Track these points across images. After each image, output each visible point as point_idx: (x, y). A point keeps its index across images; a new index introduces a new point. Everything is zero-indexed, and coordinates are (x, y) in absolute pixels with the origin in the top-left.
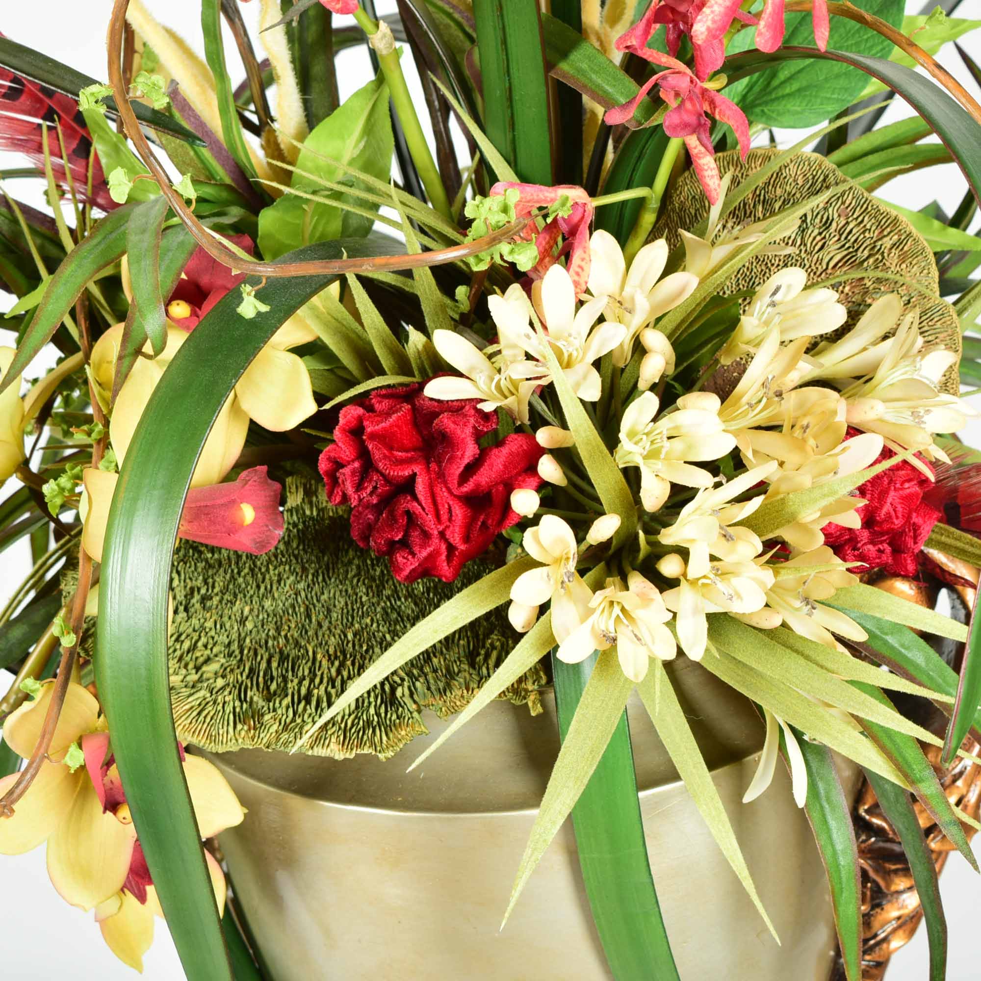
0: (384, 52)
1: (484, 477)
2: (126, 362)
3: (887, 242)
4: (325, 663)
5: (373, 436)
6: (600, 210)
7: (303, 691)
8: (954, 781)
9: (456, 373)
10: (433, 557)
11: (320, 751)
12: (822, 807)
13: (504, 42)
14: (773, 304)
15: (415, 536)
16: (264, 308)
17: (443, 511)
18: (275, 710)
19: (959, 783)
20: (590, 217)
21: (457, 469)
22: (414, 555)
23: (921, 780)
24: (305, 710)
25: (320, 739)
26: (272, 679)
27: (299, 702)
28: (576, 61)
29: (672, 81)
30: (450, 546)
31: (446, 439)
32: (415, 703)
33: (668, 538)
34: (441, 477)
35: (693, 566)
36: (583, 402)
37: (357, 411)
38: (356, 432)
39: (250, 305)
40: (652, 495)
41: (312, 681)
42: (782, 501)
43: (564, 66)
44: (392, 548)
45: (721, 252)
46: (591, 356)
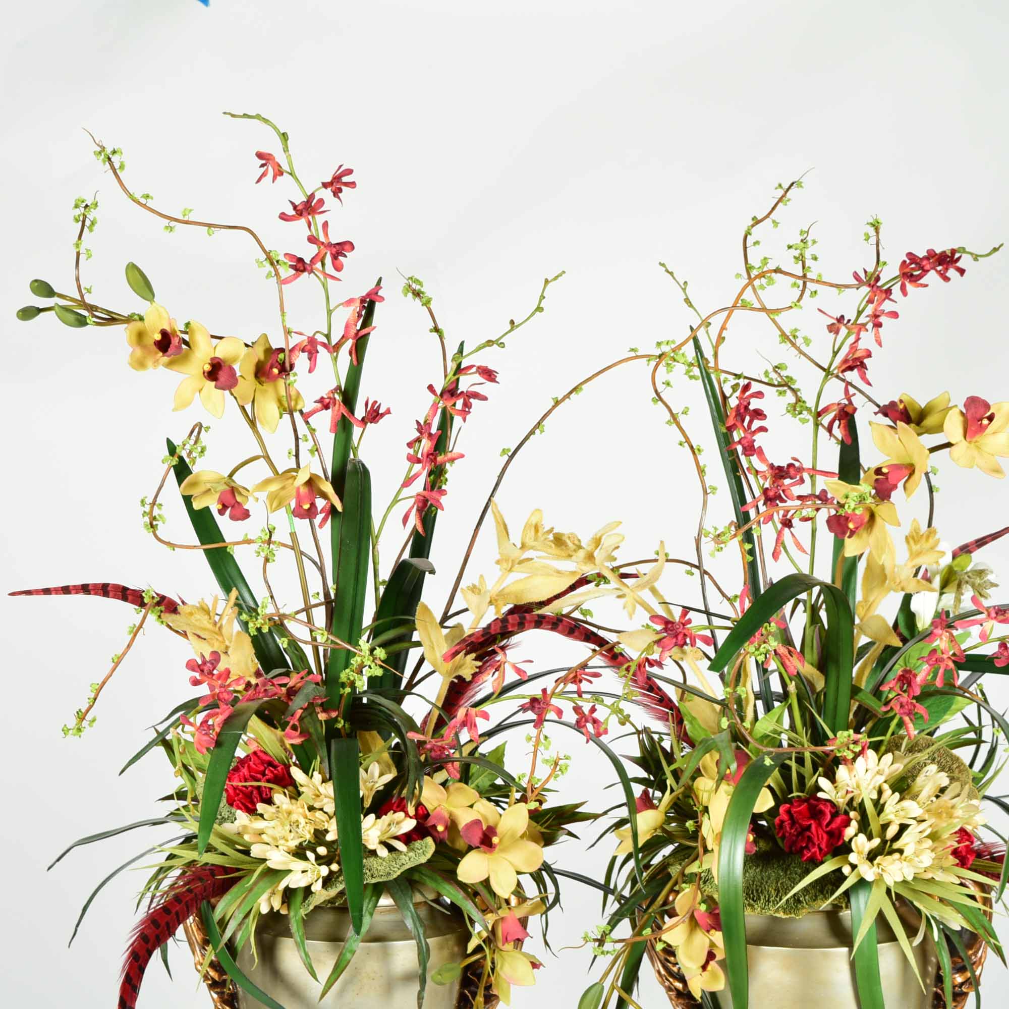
0: (793, 692)
1: (834, 826)
3: (955, 766)
4: (773, 891)
5: (796, 812)
6: (870, 742)
7: (767, 899)
8: (973, 965)
9: (823, 791)
10: (815, 852)
11: (777, 915)
12: (940, 947)
13: (838, 688)
14: (926, 776)
15: (810, 845)
16: (772, 763)
17: (820, 836)
18: (757, 904)
19: (975, 966)
20: (868, 744)
21: (825, 823)
22: (810, 851)
24: (768, 904)
25: (777, 911)
26: (755, 896)
27: (766, 902)
28: (861, 696)
29: (901, 699)
30: (820, 849)
31: (822, 813)
32: (807, 904)
33: (896, 845)
34: (819, 825)
35: (905, 854)
36: (872, 799)
37: (788, 805)
38: (788, 812)
39: (768, 762)
40: (891, 832)
41: (769, 896)
42: (936, 832)
43: (857, 697)
44: (802, 849)
45: (906, 760)
46: (871, 787)
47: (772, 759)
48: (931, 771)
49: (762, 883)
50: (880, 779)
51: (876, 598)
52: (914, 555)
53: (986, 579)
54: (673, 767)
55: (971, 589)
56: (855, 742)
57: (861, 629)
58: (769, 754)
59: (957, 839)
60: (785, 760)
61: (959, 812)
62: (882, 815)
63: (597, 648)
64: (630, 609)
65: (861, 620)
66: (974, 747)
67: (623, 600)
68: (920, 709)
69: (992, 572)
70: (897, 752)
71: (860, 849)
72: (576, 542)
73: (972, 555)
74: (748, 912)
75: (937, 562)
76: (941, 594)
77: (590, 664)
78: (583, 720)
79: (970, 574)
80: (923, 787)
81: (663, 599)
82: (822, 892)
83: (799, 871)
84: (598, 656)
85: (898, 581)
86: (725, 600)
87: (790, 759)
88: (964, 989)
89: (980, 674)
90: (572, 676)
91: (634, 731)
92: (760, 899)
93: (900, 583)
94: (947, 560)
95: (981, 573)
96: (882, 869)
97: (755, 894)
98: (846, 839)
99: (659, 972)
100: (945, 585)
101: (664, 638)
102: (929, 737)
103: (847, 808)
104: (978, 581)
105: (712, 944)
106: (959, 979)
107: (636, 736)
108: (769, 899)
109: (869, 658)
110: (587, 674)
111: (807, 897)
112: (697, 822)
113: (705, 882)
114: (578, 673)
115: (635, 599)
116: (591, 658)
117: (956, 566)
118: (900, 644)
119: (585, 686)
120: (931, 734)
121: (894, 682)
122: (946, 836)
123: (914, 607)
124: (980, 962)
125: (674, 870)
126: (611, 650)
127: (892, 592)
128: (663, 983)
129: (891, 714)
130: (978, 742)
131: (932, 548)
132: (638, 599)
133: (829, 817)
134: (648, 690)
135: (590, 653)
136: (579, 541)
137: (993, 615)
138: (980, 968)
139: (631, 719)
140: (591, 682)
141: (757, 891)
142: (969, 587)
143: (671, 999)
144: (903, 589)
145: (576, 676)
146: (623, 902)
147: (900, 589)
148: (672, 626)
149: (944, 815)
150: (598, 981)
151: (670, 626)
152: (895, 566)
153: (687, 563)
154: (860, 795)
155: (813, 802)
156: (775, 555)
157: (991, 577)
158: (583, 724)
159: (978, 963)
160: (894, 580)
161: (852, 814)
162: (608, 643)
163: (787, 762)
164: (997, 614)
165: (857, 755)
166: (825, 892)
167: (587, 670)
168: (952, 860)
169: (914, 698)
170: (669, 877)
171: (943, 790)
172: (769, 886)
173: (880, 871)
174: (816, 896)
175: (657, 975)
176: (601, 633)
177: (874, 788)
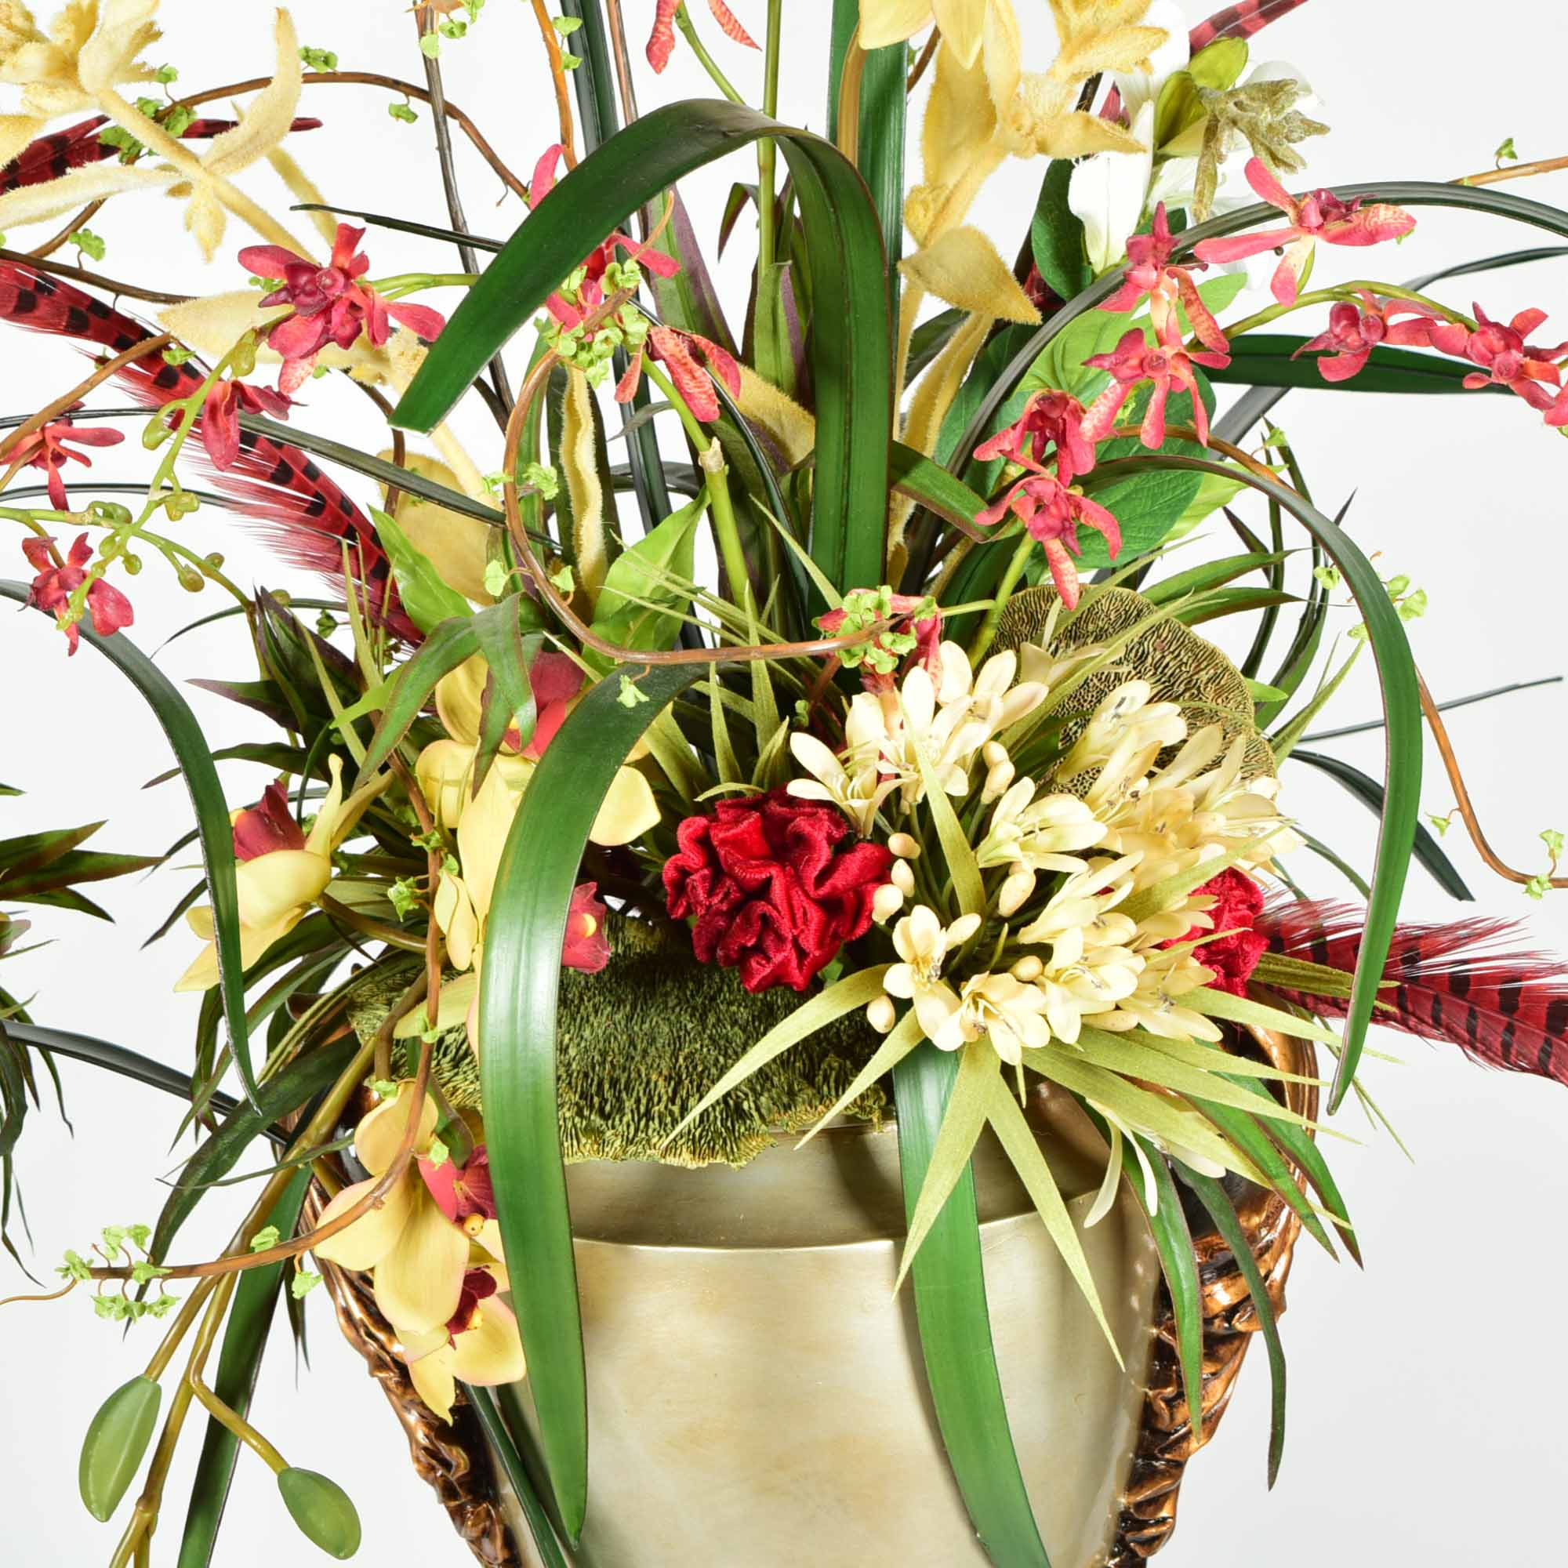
0: (715, 470)
1: (839, 880)
2: (485, 760)
3: (1204, 676)
4: (661, 1083)
5: (724, 842)
6: (950, 620)
7: (642, 1109)
8: (1261, 1255)
9: (806, 774)
10: (785, 963)
11: (671, 1160)
12: (1165, 1228)
13: (848, 458)
14: (1117, 716)
15: (769, 942)
16: (644, 698)
17: (799, 915)
18: (613, 1127)
19: (1267, 1256)
20: (940, 627)
21: (814, 872)
22: (768, 959)
23: (1277, 1176)
24: (647, 1126)
25: (673, 1148)
26: (606, 1101)
27: (639, 1120)
28: (918, 477)
29: (1038, 487)
30: (801, 954)
31: (803, 842)
32: (762, 1116)
33: (1029, 935)
34: (797, 880)
35: (1056, 962)
36: (951, 797)
37: (702, 821)
38: (703, 841)
39: (630, 695)
40: (1014, 894)
41: (650, 1099)
42: (1149, 891)
43: (905, 482)
44: (745, 953)
45: (1059, 669)
46: (952, 756)
47: (640, 685)
48: (1133, 699)
49: (630, 1058)
50: (978, 735)
51: (964, 176)
52: (1074, 42)
53: (1288, 110)
54: (358, 710)
55: (1248, 143)
56: (900, 626)
57: (918, 272)
58: (632, 669)
59: (1212, 907)
60: (693, 681)
61: (1215, 822)
62: (984, 845)
63: (111, 353)
64: (203, 226)
65: (922, 245)
66: (1258, 615)
67: (181, 203)
68: (1095, 513)
69: (1308, 90)
70: (1028, 647)
71: (920, 952)
72: (18, 21)
73: (1250, 41)
74: (583, 1156)
75: (1143, 62)
76: (1159, 160)
77: (90, 402)
78: (54, 580)
79: (1242, 97)
80: (1110, 752)
81: (316, 195)
82: (809, 1078)
83: (743, 1014)
84: (114, 379)
85: (1027, 122)
86: (512, 193)
87: (706, 678)
88: (1240, 1325)
89: (1275, 390)
90: (30, 441)
91: (236, 603)
92: (621, 1110)
93: (1032, 131)
94: (1172, 58)
95: (1274, 92)
96: (986, 1010)
97: (608, 1095)
98: (880, 917)
99: (347, 1313)
100: (1168, 133)
101: (287, 319)
102: (1126, 591)
103: (883, 822)
104: (1266, 117)
105: (479, 1254)
106: (1222, 1295)
107: (243, 617)
108: (648, 1111)
109: (947, 358)
110: (74, 437)
111: (763, 1099)
112: (423, 884)
113: (456, 1063)
114: (48, 435)
115: (220, 198)
116: (90, 384)
117: (1201, 74)
118: (1035, 317)
119: (70, 472)
120: (1133, 582)
121: (1013, 435)
122: (1176, 901)
123: (1077, 203)
124: (1284, 1243)
125: (366, 1026)
126: (153, 358)
127: (1010, 157)
128: (360, 1346)
129: (1009, 532)
130: (1271, 601)
131: (1131, 20)
132: (233, 198)
133: (825, 853)
134: (273, 479)
135: (91, 368)
136: (29, 17)
137: (1314, 219)
138: (1283, 1259)
139: (223, 570)
140: (86, 461)
141: (614, 1083)
142: (1241, 138)
143: (387, 1389)
144: (1042, 148)
145: (41, 444)
146: (220, 1119)
147: (1034, 145)
148: (311, 281)
149: (1173, 837)
150: (141, 1371)
151: (303, 279)
152: (1018, 78)
153: (395, 84)
154: (918, 783)
155: (775, 807)
156: (657, 53)
157: (1305, 106)
158: (54, 596)
159: (1276, 1244)
160: (1016, 119)
161: (897, 842)
162: (144, 334)
163: (699, 686)
164: (1324, 214)
165: (905, 664)
166: (820, 1078)
167: (78, 424)
168: (1197, 973)
169: (1078, 480)
170: (352, 1045)
171: (1166, 756)
172: (650, 1067)
173: (980, 1017)
174: (791, 1094)
175: (342, 1320)
176: (126, 307)
177: (961, 762)
